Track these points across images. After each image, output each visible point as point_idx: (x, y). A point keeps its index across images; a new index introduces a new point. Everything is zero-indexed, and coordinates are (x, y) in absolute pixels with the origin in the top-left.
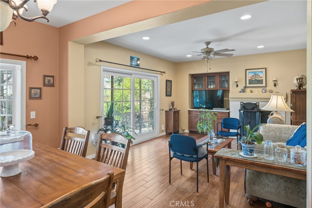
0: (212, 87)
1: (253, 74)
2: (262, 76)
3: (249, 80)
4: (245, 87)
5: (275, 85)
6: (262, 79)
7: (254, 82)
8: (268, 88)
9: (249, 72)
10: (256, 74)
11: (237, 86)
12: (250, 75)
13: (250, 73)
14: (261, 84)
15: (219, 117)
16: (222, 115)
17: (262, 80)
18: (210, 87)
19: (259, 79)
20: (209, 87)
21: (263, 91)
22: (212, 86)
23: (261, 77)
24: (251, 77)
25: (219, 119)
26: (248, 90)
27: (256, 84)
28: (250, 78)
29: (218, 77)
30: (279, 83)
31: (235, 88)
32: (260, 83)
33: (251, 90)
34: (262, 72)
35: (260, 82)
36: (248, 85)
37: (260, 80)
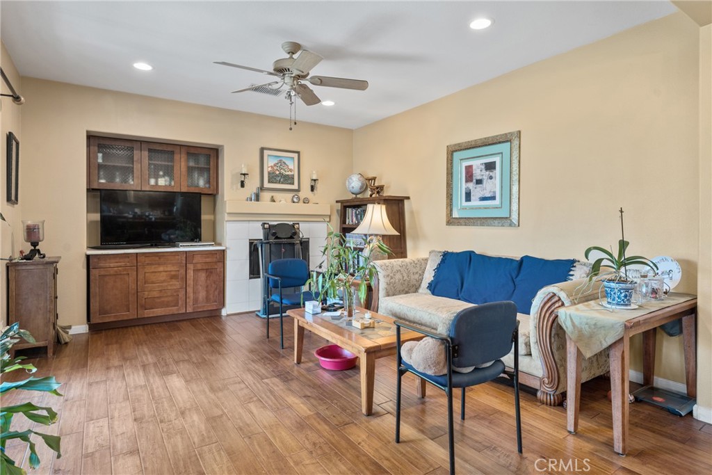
0: (162, 182)
1: (276, 161)
2: (292, 168)
3: (269, 173)
4: (262, 188)
5: (313, 188)
6: (292, 173)
7: (278, 179)
8: (302, 195)
9: (269, 155)
10: (281, 163)
11: (242, 185)
12: (270, 163)
13: (269, 157)
14: (290, 184)
15: (199, 267)
16: (208, 260)
17: (293, 175)
18: (157, 182)
19: (287, 173)
20: (152, 182)
21: (295, 200)
22: (163, 179)
23: (291, 170)
24: (272, 167)
25: (199, 270)
26: (266, 196)
27: (282, 183)
28: (270, 169)
29: (184, 156)
30: (319, 186)
31: (237, 189)
32: (289, 182)
33: (272, 197)
34: (293, 158)
35: (288, 179)
36: (266, 185)
37: (288, 175)
